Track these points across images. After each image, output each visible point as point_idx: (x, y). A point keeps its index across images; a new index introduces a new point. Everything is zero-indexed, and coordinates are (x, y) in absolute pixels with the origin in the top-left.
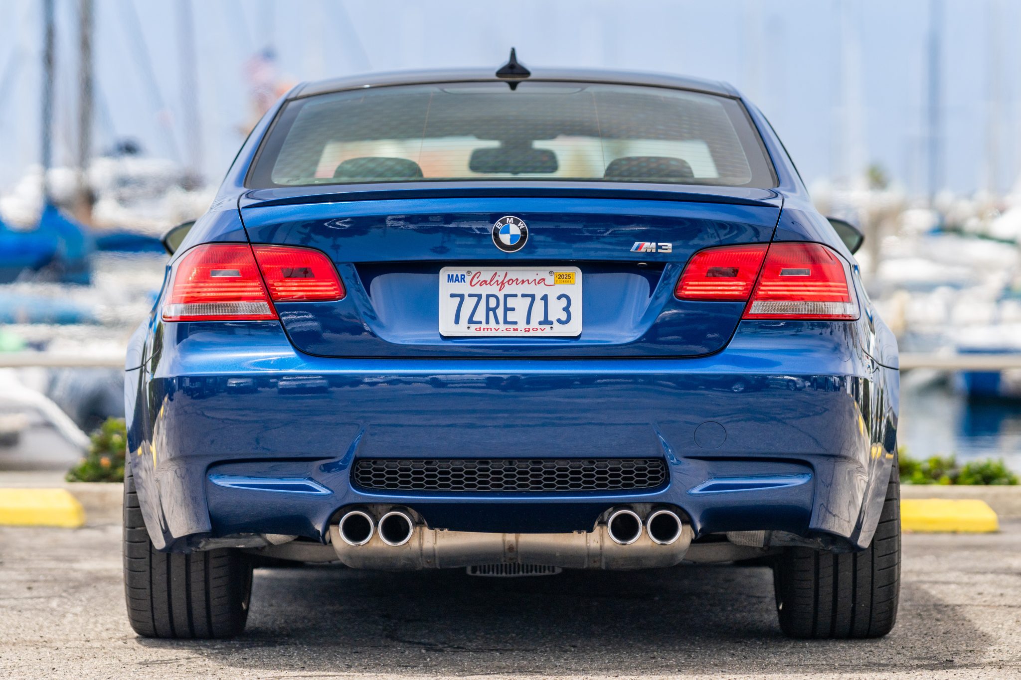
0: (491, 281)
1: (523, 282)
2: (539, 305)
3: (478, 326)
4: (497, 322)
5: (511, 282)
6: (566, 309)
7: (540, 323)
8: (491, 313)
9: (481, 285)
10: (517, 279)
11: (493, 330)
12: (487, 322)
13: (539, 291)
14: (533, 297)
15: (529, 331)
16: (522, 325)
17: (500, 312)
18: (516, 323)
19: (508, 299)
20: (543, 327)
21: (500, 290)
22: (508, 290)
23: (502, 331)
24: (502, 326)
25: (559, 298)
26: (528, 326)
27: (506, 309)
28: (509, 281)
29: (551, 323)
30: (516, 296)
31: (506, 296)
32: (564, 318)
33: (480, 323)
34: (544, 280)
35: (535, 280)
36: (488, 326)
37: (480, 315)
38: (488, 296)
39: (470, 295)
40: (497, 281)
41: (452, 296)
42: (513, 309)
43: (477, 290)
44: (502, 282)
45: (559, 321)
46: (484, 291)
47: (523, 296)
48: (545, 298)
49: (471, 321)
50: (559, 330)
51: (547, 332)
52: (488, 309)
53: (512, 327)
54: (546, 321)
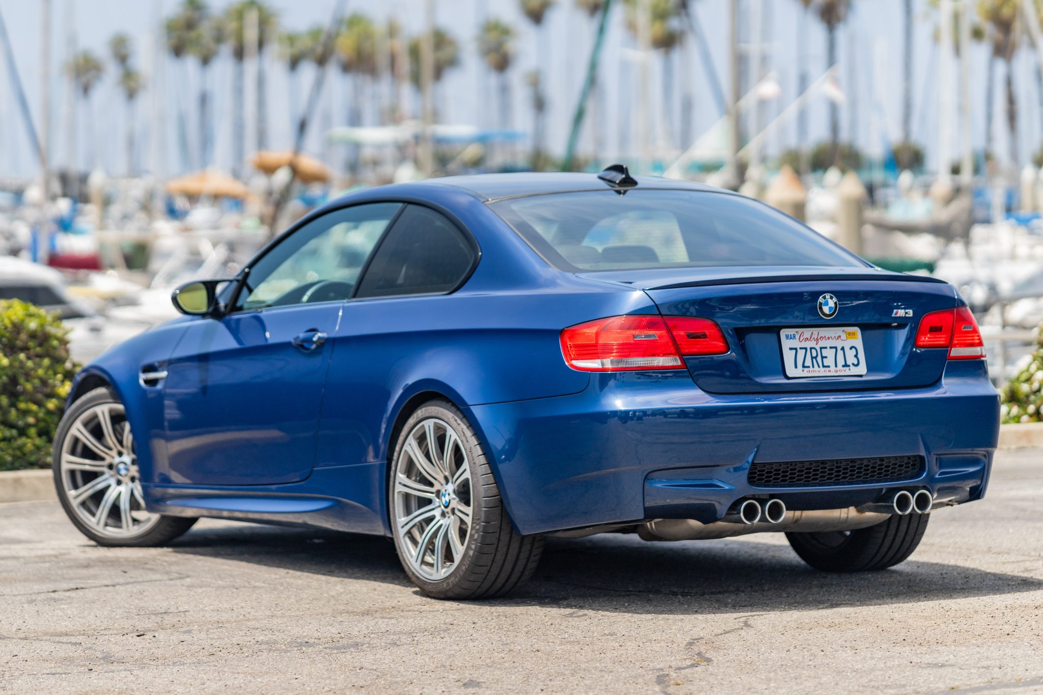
0: (811, 338)
1: (829, 338)
2: (840, 353)
3: (808, 369)
4: (819, 367)
5: (822, 339)
6: (856, 356)
7: (843, 366)
8: (814, 360)
9: (805, 341)
10: (825, 337)
11: (817, 372)
12: (813, 367)
13: (839, 344)
14: (836, 348)
15: (837, 372)
16: (833, 368)
17: (819, 359)
18: (829, 367)
19: (823, 350)
20: (845, 368)
21: (817, 344)
22: (822, 343)
23: (822, 372)
24: (822, 369)
25: (851, 348)
26: (836, 369)
27: (823, 357)
28: (821, 338)
29: (849, 366)
30: (826, 348)
31: (821, 348)
32: (856, 363)
33: (809, 367)
34: (840, 336)
35: (835, 337)
36: (814, 369)
37: (808, 362)
38: (811, 349)
39: (801, 348)
40: (814, 338)
41: (791, 349)
42: (826, 357)
43: (804, 344)
44: (817, 339)
45: (853, 364)
46: (808, 345)
47: (831, 348)
48: (843, 349)
49: (804, 366)
50: (854, 371)
51: (847, 372)
52: (812, 358)
53: (827, 369)
54: (846, 365)
